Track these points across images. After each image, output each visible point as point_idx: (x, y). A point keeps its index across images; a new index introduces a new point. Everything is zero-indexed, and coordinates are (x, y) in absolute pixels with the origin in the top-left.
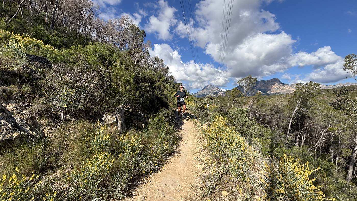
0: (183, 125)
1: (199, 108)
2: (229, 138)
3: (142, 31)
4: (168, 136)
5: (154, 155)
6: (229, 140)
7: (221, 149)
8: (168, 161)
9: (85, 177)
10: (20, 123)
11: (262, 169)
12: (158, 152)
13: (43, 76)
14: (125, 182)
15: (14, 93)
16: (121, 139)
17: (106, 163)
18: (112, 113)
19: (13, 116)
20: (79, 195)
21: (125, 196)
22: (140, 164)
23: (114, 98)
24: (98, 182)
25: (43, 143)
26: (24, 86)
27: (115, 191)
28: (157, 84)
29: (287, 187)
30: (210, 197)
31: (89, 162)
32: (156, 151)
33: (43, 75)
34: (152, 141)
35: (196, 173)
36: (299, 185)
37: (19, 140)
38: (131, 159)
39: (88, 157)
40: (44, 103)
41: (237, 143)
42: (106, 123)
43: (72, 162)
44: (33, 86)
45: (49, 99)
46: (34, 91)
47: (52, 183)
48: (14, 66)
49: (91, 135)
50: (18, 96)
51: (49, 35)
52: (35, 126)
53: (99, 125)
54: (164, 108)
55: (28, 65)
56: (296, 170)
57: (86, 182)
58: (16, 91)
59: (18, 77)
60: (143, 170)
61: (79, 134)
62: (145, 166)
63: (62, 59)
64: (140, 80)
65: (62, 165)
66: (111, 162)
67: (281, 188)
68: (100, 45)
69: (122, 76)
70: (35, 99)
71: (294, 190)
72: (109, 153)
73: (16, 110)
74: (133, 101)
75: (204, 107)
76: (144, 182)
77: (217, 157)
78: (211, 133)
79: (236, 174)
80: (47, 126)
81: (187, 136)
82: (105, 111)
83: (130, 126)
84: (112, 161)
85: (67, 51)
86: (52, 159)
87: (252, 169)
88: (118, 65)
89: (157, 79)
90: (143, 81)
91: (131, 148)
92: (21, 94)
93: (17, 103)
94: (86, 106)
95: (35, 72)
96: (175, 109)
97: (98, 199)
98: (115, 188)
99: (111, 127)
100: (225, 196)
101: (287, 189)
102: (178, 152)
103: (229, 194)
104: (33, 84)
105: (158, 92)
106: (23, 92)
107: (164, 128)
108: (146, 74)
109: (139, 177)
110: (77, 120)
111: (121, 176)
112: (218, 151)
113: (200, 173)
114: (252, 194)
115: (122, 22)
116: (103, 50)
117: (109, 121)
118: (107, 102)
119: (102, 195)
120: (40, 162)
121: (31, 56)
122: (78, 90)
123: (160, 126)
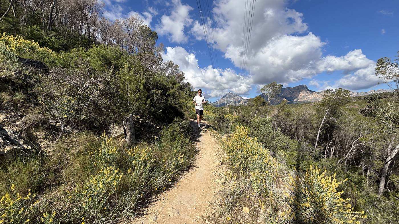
0: (200, 137)
1: (218, 118)
2: (251, 150)
3: (154, 32)
4: (184, 150)
5: (168, 170)
6: (251, 151)
7: (242, 162)
8: (184, 176)
9: (89, 195)
10: (13, 136)
11: (287, 183)
12: (172, 167)
13: (39, 83)
14: (135, 200)
15: (5, 101)
16: (130, 152)
17: (113, 179)
18: (119, 123)
19: (4, 127)
20: (82, 215)
21: (135, 215)
22: (152, 179)
23: (122, 106)
24: (103, 200)
25: (39, 157)
26: (16, 94)
27: (123, 210)
28: (170, 91)
29: (313, 201)
30: (230, 214)
31: (94, 179)
32: (170, 165)
33: (39, 81)
34: (165, 154)
35: (215, 189)
36: (325, 198)
37: (11, 155)
38: (141, 175)
39: (93, 173)
40: (41, 113)
41: (259, 156)
42: (113, 135)
43: (74, 179)
44: (28, 93)
45: (46, 108)
46: (28, 100)
47: (51, 203)
48: (4, 71)
49: (95, 149)
50: (10, 105)
51: (46, 37)
52: (31, 139)
53: (105, 137)
54: (179, 119)
55: (21, 70)
56: (323, 183)
57: (90, 200)
58: (7, 99)
59: (9, 84)
60: (155, 186)
61: (81, 148)
62: (157, 182)
63: (61, 64)
64: (151, 87)
65: (62, 183)
66: (118, 178)
67: (307, 202)
68: (105, 48)
69: (130, 81)
70: (29, 108)
71: (320, 204)
72: (116, 168)
73: (7, 121)
74: (144, 111)
75: (224, 117)
76: (156, 200)
77: (237, 171)
78: (231, 144)
79: (259, 188)
80: (44, 139)
81: (205, 149)
82: (112, 122)
83: (140, 138)
84: (119, 176)
85: (67, 55)
86: (51, 176)
87: (276, 183)
88: (126, 70)
89: (170, 85)
90: (154, 88)
91: (142, 162)
92: (13, 102)
93: (9, 113)
94: (90, 116)
95: (30, 78)
96: (192, 119)
97: (104, 219)
98: (123, 207)
99: (119, 139)
100: (247, 213)
101: (314, 203)
102: (195, 166)
103: (250, 211)
104: (27, 92)
105: (171, 100)
106: (15, 101)
107: (178, 141)
108: (159, 80)
109: (151, 194)
110: (80, 132)
111: (131, 194)
112: (239, 164)
113: (218, 189)
114: (276, 209)
115: (130, 22)
116: (108, 53)
117: (117, 133)
118: (113, 111)
119: (108, 214)
120: (36, 179)
121: (25, 59)
122: (81, 98)
123: (175, 138)
